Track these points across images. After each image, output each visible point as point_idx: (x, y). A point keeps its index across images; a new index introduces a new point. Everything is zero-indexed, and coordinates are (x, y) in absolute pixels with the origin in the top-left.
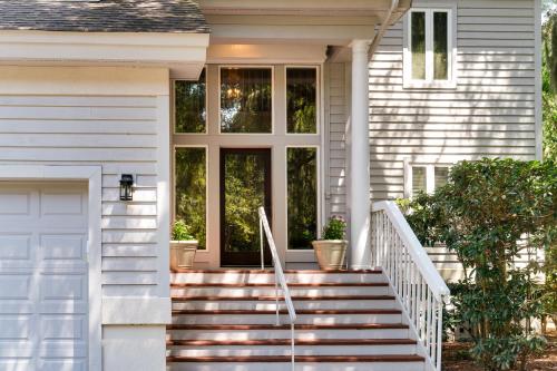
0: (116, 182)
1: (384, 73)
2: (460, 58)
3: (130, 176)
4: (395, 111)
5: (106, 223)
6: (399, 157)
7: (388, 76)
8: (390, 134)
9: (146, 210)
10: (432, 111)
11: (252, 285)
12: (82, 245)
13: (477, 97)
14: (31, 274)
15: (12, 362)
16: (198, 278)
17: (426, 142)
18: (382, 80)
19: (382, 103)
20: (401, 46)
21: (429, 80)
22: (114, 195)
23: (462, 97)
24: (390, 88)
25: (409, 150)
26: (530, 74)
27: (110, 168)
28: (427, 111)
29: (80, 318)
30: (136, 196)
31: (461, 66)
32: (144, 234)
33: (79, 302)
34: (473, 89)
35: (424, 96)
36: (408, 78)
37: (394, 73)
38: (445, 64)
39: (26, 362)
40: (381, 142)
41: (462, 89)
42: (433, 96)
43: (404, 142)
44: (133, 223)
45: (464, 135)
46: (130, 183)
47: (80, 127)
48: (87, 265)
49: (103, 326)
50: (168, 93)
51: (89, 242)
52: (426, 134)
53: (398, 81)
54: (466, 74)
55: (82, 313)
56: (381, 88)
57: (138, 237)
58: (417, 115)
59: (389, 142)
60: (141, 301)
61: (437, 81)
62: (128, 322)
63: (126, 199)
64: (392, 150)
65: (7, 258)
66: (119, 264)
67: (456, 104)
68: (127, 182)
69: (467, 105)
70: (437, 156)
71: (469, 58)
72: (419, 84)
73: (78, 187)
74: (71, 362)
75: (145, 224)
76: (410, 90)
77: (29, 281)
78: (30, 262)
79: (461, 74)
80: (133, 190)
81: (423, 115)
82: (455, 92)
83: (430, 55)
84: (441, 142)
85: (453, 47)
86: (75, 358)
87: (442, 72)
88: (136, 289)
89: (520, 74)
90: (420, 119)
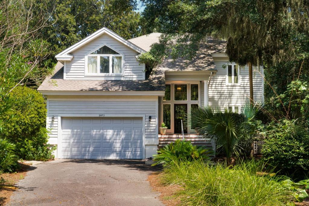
0: (148, 117)
1: (221, 81)
2: (241, 77)
3: (151, 116)
4: (224, 92)
5: (146, 125)
6: (225, 104)
7: (222, 82)
8: (222, 98)
9: (154, 123)
10: (234, 92)
11: (180, 138)
12: (141, 129)
13: (246, 88)
14: (132, 135)
15: (127, 152)
16: (167, 136)
17: (232, 100)
18: (220, 84)
19: (220, 90)
20: (225, 74)
21: (233, 83)
22: (148, 120)
23: (242, 88)
24: (222, 86)
25: (228, 102)
26: (261, 81)
27: (147, 115)
28: (232, 92)
29: (141, 144)
30: (152, 120)
31: (241, 79)
32: (153, 127)
33: (141, 141)
34: (245, 85)
35: (232, 88)
36: (227, 83)
37: (224, 81)
38: (237, 79)
39: (130, 152)
40: (220, 100)
41: (242, 85)
42: (234, 88)
43: (226, 100)
44: (151, 125)
45: (242, 98)
46: (151, 118)
47: (141, 107)
48: (142, 133)
49: (145, 145)
50: (158, 100)
51: (143, 129)
52: (232, 98)
53: (225, 84)
54: (243, 81)
55: (141, 143)
56: (220, 86)
57: (152, 128)
58: (230, 93)
59: (222, 100)
60: (153, 140)
61: (235, 84)
62: (150, 144)
63: (150, 121)
64: (223, 102)
65: (127, 132)
66: (149, 133)
67: (240, 90)
68: (150, 118)
69: (243, 90)
70: (235, 104)
71: (243, 77)
72: (230, 84)
73: (141, 118)
74: (139, 152)
75: (153, 125)
76: (228, 86)
77: (131, 137)
78: (131, 133)
79: (241, 81)
80: (151, 119)
81: (231, 93)
82: (240, 86)
83: (233, 77)
84: (236, 100)
85: (240, 75)
86: (140, 151)
87: (237, 81)
88: (152, 138)
89: (258, 81)
90: (230, 94)
